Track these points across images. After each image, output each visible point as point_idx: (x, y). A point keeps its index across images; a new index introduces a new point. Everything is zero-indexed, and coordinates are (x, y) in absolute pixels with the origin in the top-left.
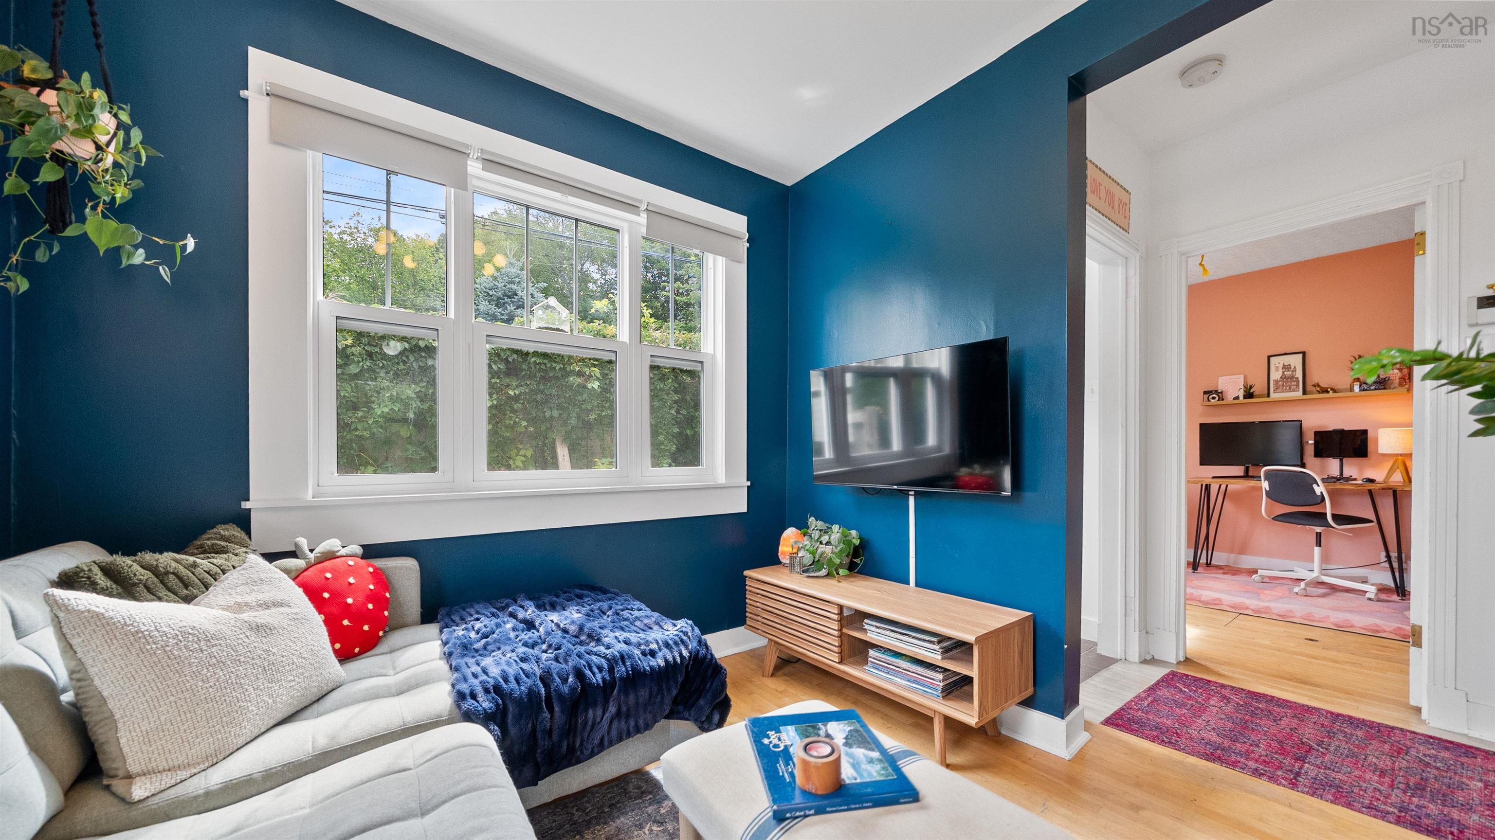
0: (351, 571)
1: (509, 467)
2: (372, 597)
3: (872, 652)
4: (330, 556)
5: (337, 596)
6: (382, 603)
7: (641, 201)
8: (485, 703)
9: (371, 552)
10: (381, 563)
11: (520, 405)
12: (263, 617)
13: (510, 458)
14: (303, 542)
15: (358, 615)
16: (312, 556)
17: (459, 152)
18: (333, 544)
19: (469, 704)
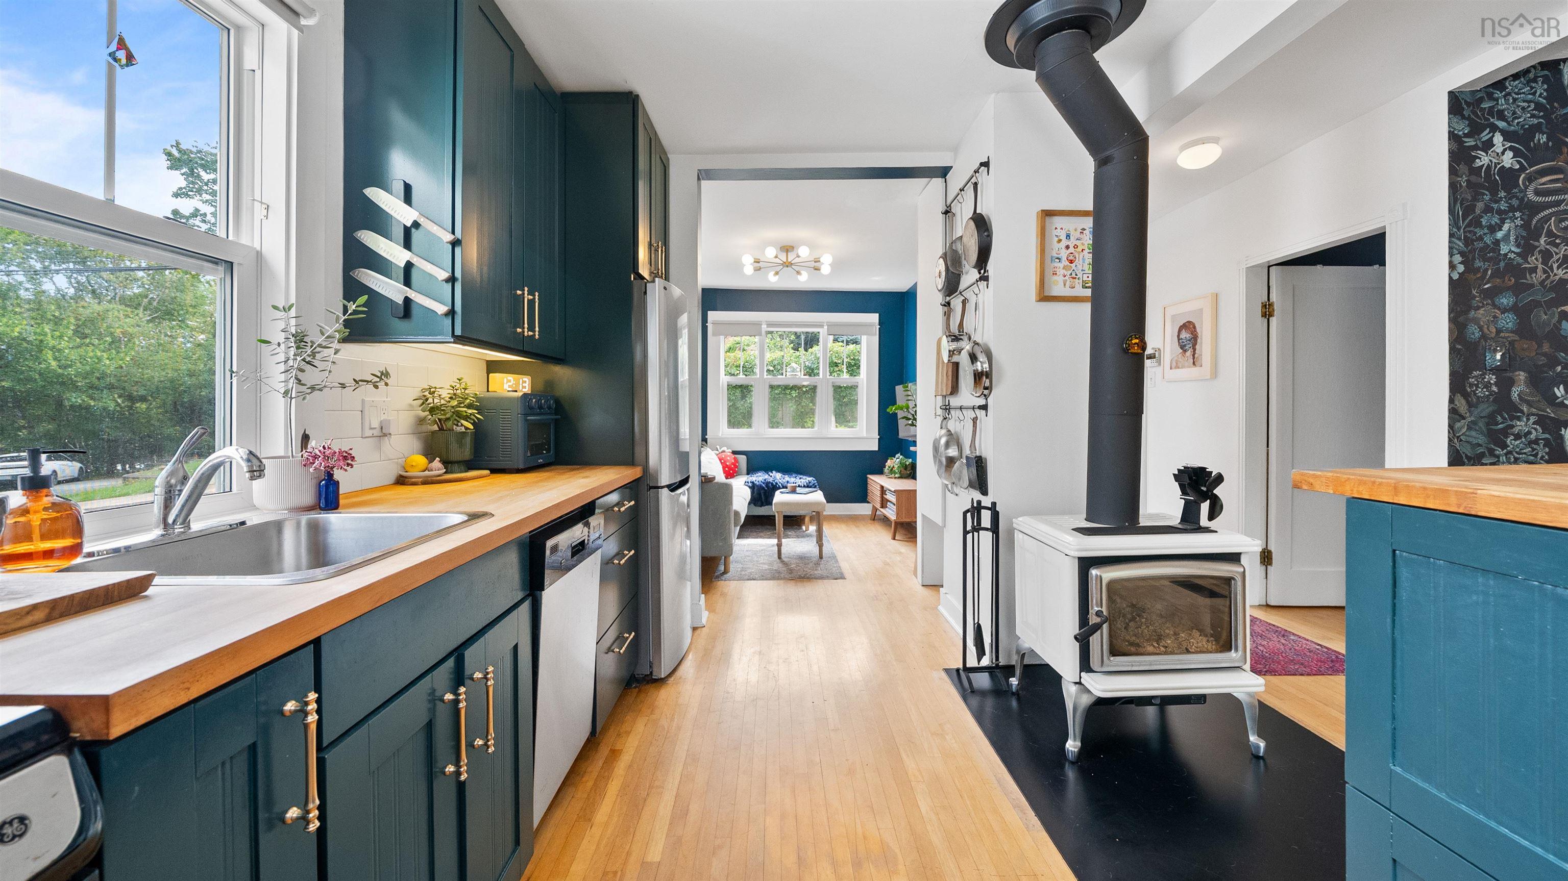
0: (728, 456)
1: (803, 427)
2: (733, 464)
3: (888, 503)
4: (724, 451)
5: (725, 462)
6: (736, 467)
7: (823, 323)
8: (750, 484)
9: (734, 453)
10: (736, 456)
11: (809, 396)
12: (711, 461)
13: (805, 422)
14: (718, 447)
15: (730, 469)
16: (720, 451)
17: (758, 324)
18: (724, 448)
19: (747, 484)
